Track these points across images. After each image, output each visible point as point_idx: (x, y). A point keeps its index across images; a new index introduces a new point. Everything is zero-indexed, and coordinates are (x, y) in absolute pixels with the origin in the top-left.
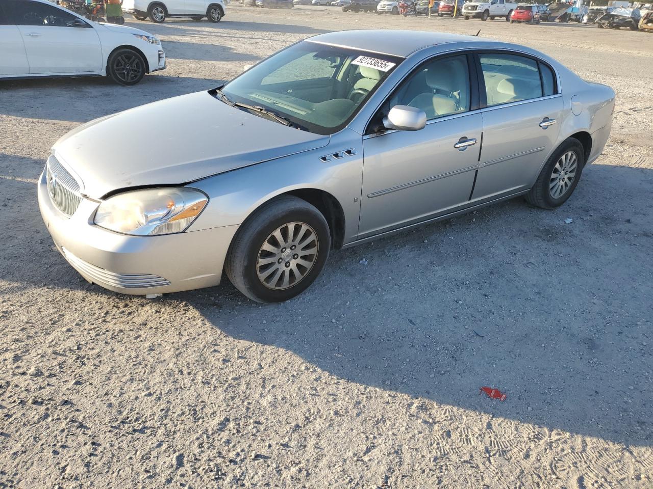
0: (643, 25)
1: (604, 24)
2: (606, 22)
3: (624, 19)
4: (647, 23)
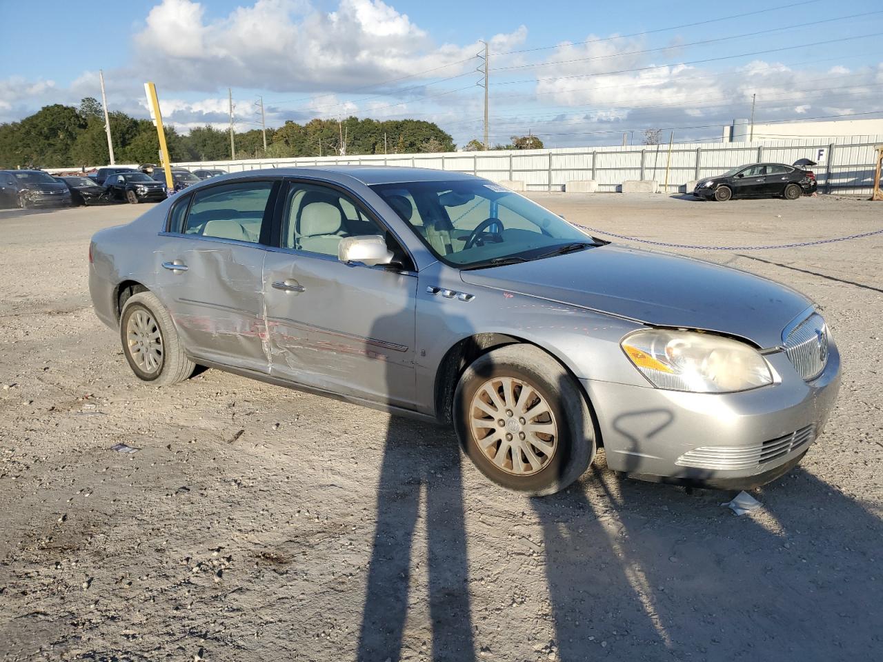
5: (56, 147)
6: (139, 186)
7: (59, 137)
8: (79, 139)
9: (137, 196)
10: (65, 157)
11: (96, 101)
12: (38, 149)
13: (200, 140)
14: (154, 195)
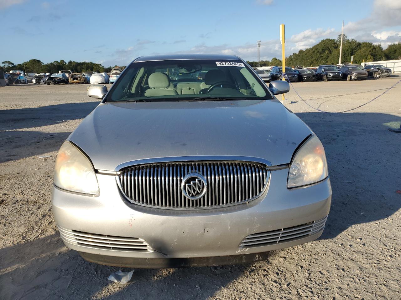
0: (71, 81)
1: (50, 82)
2: (52, 81)
3: (60, 79)
4: (73, 80)
5: (323, 58)
6: (329, 73)
7: (325, 53)
8: (333, 53)
9: (327, 78)
10: (326, 62)
11: (345, 35)
12: (316, 59)
13: (393, 50)
14: (335, 78)
